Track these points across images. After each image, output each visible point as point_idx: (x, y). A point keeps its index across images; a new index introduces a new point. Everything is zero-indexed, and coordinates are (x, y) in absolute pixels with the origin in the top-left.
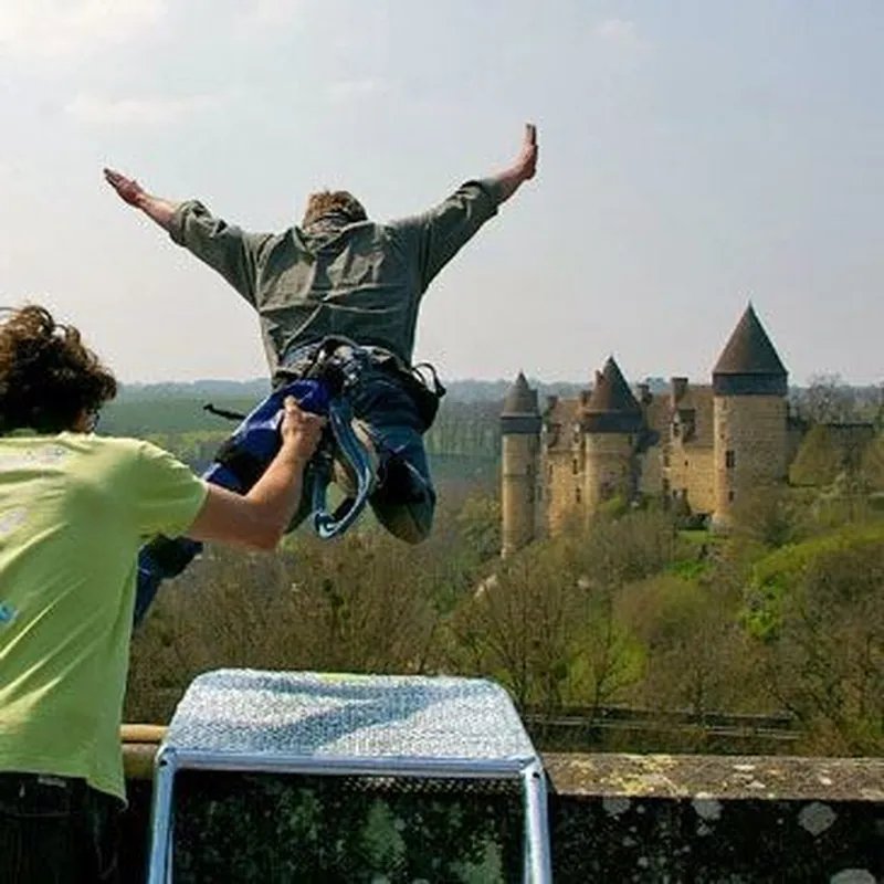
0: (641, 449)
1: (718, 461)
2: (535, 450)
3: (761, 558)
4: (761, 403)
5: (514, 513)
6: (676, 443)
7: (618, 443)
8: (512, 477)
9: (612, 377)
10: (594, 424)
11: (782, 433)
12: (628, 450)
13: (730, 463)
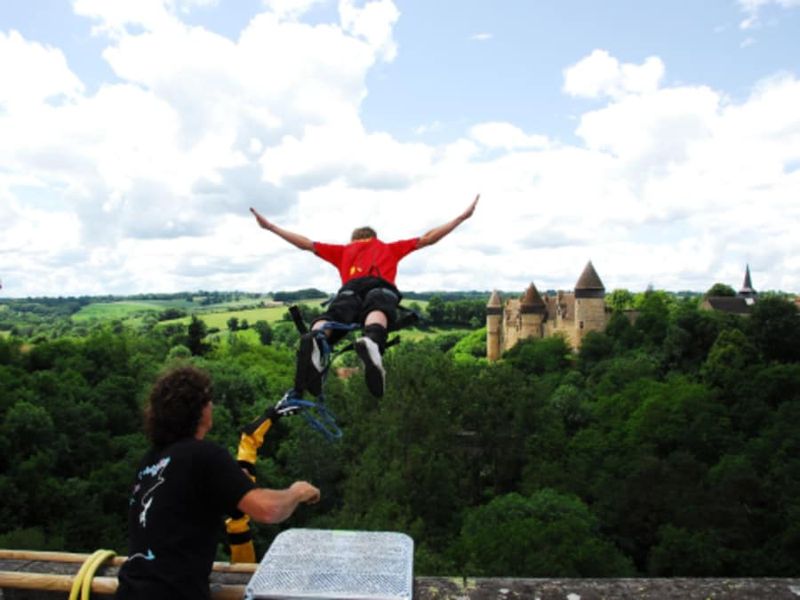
0: (545, 321)
1: (577, 326)
2: (501, 322)
3: (594, 366)
4: (595, 302)
5: (492, 347)
6: (559, 318)
7: (535, 319)
8: (491, 333)
9: (533, 291)
10: (525, 310)
11: (603, 314)
12: (539, 321)
13: (582, 327)
